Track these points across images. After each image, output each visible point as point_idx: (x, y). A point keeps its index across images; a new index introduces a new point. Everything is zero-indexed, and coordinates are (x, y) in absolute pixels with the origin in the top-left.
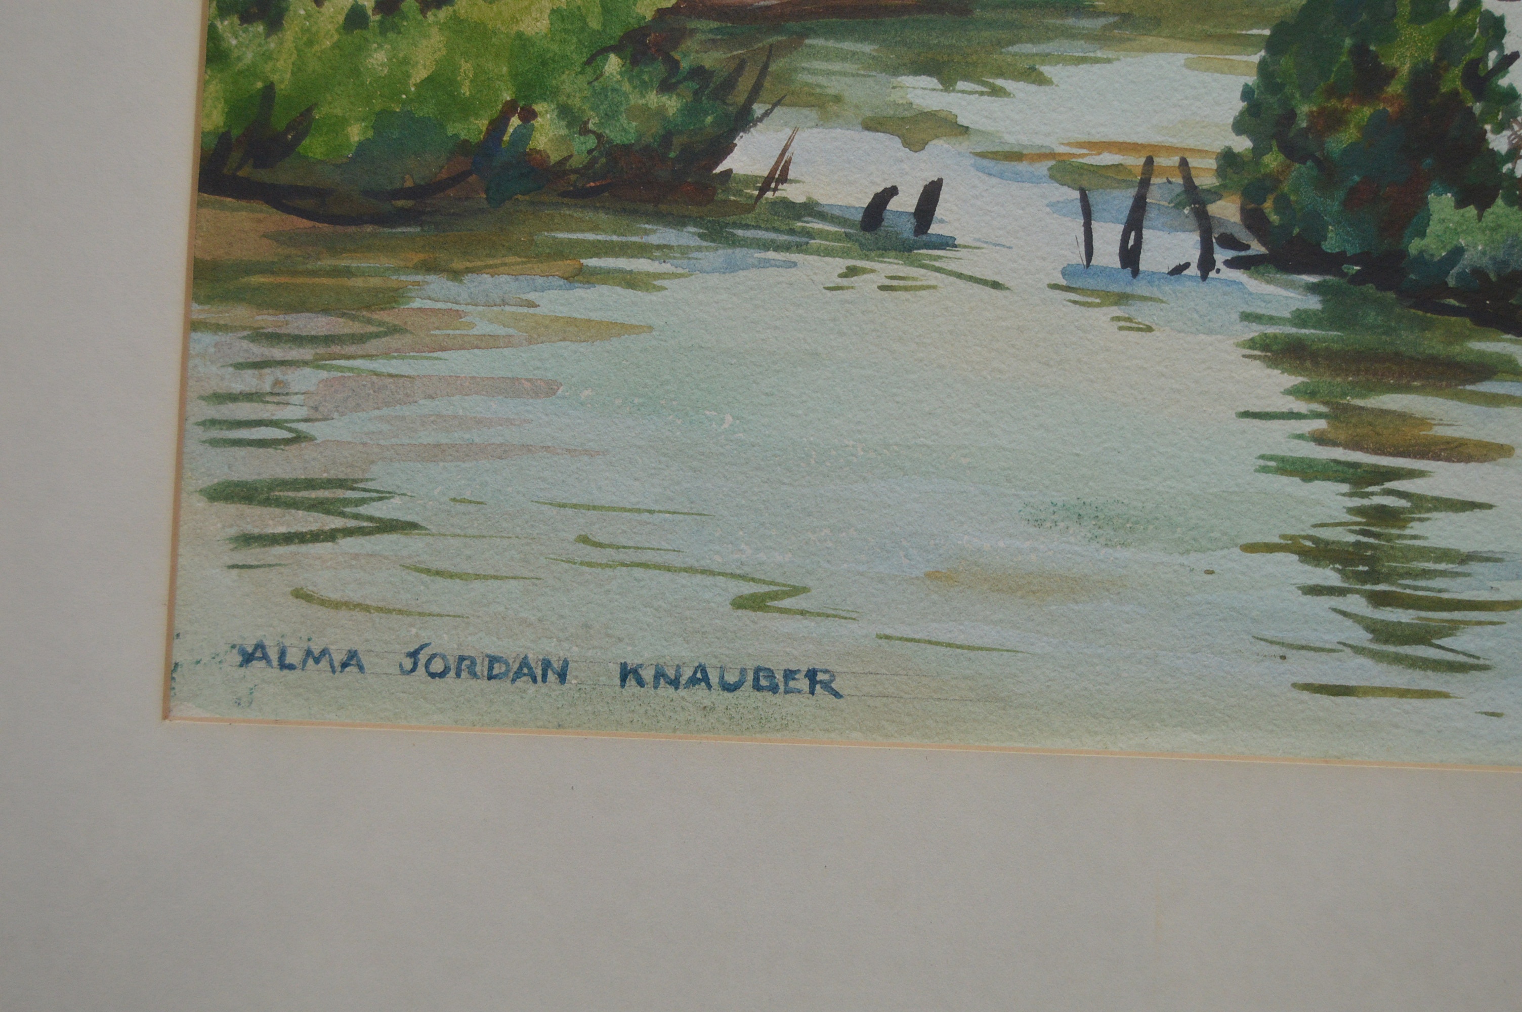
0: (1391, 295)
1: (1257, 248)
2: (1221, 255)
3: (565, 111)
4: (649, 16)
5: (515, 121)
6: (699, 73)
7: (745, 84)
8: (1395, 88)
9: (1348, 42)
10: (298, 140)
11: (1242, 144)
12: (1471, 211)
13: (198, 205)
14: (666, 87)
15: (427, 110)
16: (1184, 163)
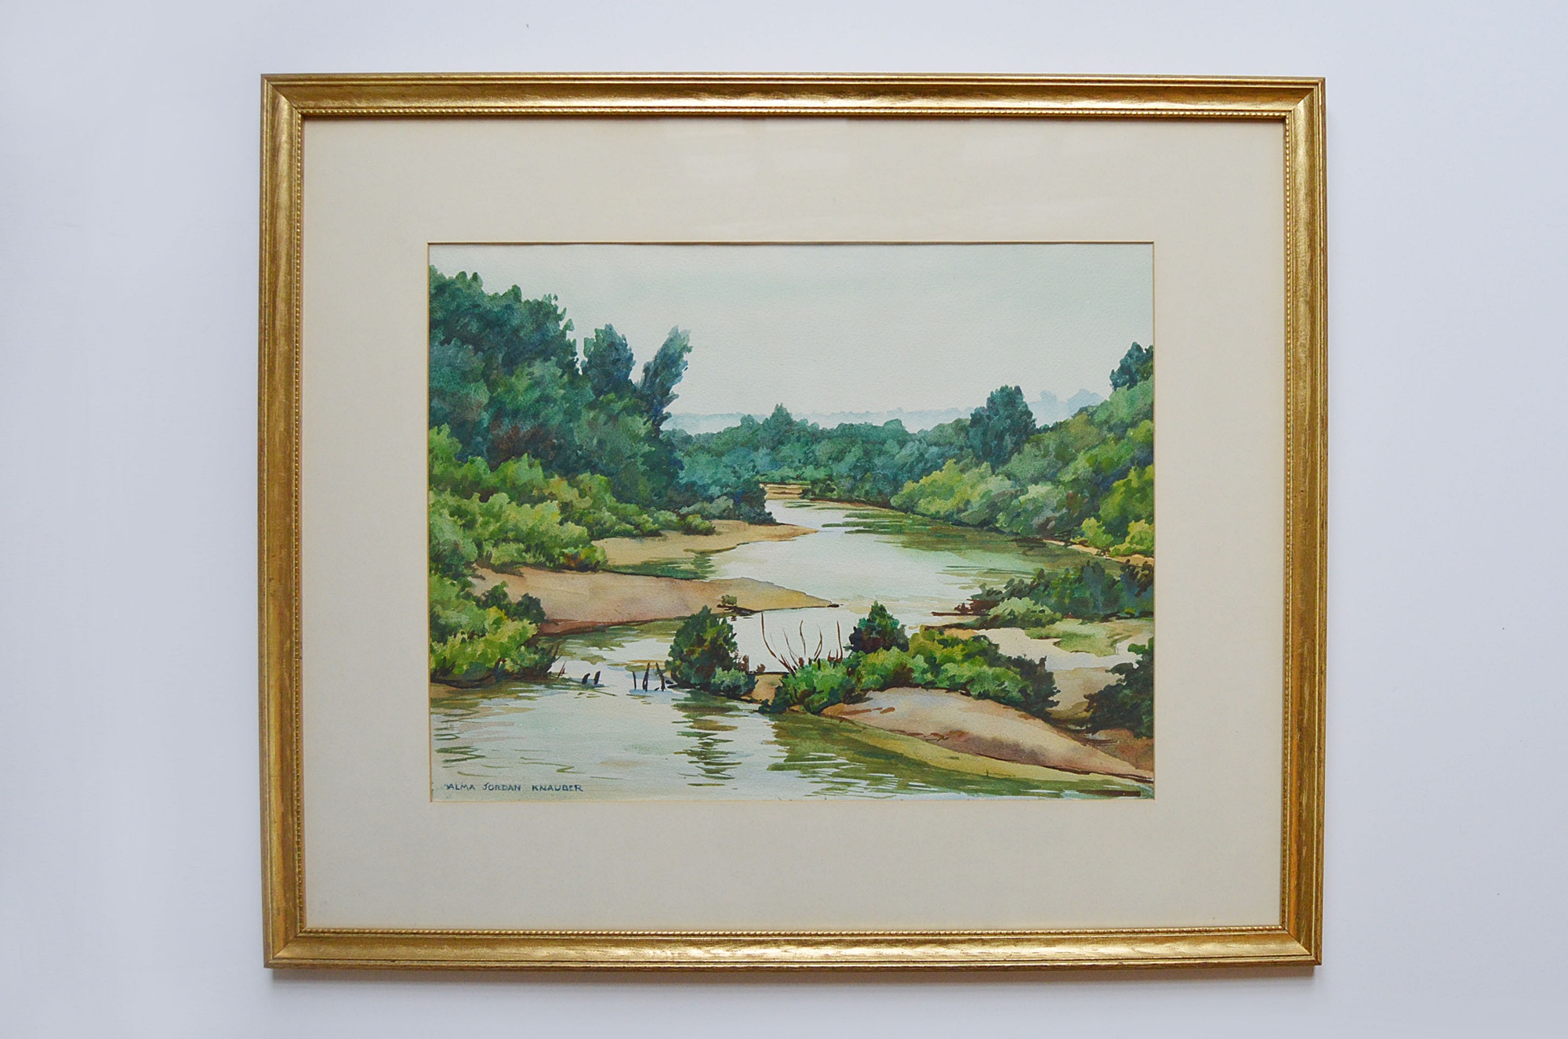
0: (707, 693)
1: (675, 683)
2: (666, 685)
3: (512, 660)
4: (531, 636)
5: (501, 663)
6: (543, 649)
7: (553, 651)
8: (706, 644)
9: (695, 633)
10: (453, 669)
11: (671, 659)
12: (726, 672)
13: (430, 686)
14: (535, 653)
15: (481, 661)
16: (657, 664)
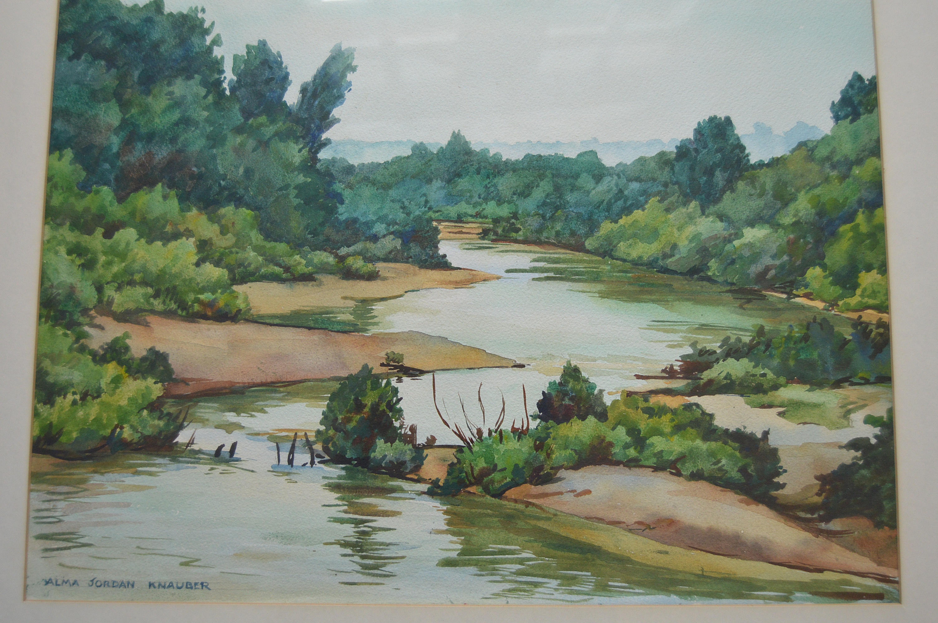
0: (366, 469)
1: (327, 458)
2: (317, 460)
3: (132, 427)
4: (155, 398)
5: (118, 430)
6: (169, 414)
7: (182, 417)
8: (366, 410)
9: (353, 397)
10: (60, 436)
11: (322, 428)
12: (389, 444)
13: (31, 457)
14: (160, 418)
15: (94, 428)
16: (306, 434)
